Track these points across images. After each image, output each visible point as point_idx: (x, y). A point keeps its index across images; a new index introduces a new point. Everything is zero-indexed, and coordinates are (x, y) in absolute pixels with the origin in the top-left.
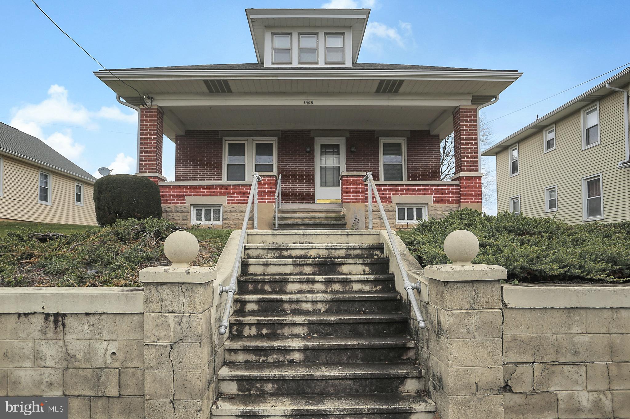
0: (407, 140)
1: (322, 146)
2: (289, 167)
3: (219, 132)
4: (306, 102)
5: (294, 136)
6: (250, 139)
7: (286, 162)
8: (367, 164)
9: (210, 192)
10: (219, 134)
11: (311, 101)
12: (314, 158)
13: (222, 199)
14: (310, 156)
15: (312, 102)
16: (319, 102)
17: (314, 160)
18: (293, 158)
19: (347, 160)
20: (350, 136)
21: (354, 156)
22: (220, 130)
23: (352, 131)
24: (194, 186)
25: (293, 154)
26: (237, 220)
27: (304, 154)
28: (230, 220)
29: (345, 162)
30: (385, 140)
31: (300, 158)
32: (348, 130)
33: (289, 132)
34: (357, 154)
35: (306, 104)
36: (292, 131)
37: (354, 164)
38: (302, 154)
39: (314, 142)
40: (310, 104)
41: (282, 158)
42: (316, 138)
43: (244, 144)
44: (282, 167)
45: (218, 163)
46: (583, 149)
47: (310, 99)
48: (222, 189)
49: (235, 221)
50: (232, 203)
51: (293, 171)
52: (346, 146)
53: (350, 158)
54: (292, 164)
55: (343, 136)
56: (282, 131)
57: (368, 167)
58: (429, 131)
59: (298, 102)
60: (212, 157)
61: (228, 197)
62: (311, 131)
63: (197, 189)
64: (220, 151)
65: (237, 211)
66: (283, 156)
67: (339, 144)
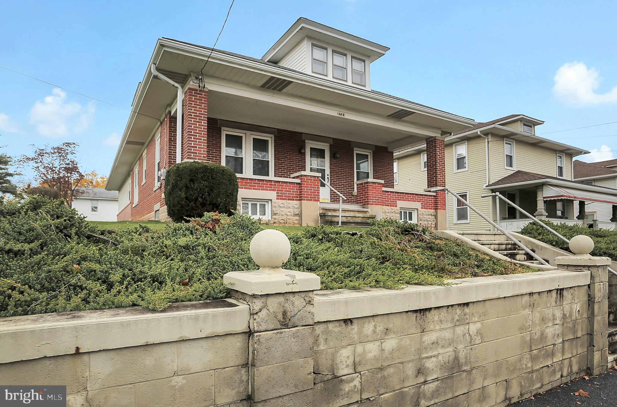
0: (373, 153)
1: (312, 149)
2: (284, 165)
3: (217, 121)
4: (339, 113)
5: (288, 136)
6: (249, 133)
7: (282, 160)
8: (346, 170)
9: (261, 186)
10: (217, 123)
11: (343, 113)
12: (305, 160)
13: (272, 195)
14: (302, 157)
15: (344, 115)
16: (350, 116)
17: (305, 161)
18: (287, 157)
19: (330, 165)
20: (333, 143)
21: (336, 162)
22: (218, 119)
23: (334, 139)
24: (245, 180)
25: (287, 153)
26: (285, 215)
27: (297, 155)
28: (279, 216)
29: (329, 166)
30: (357, 150)
31: (293, 158)
32: (331, 138)
33: (284, 131)
34: (339, 160)
35: (339, 116)
36: (287, 131)
37: (336, 169)
38: (295, 155)
39: (305, 144)
40: (342, 116)
41: (278, 156)
42: (306, 141)
43: (242, 137)
44: (278, 164)
45: (217, 153)
46: (454, 172)
47: (343, 111)
48: (271, 185)
49: (283, 217)
50: (281, 199)
51: (288, 169)
52: (330, 152)
53: (333, 163)
54: (287, 163)
55: (328, 143)
56: (278, 130)
57: (346, 172)
58: (386, 148)
59: (332, 112)
60: (211, 146)
61: (277, 193)
62: (303, 134)
63: (249, 183)
64: (219, 140)
65: (285, 207)
66: (279, 154)
67: (324, 150)
